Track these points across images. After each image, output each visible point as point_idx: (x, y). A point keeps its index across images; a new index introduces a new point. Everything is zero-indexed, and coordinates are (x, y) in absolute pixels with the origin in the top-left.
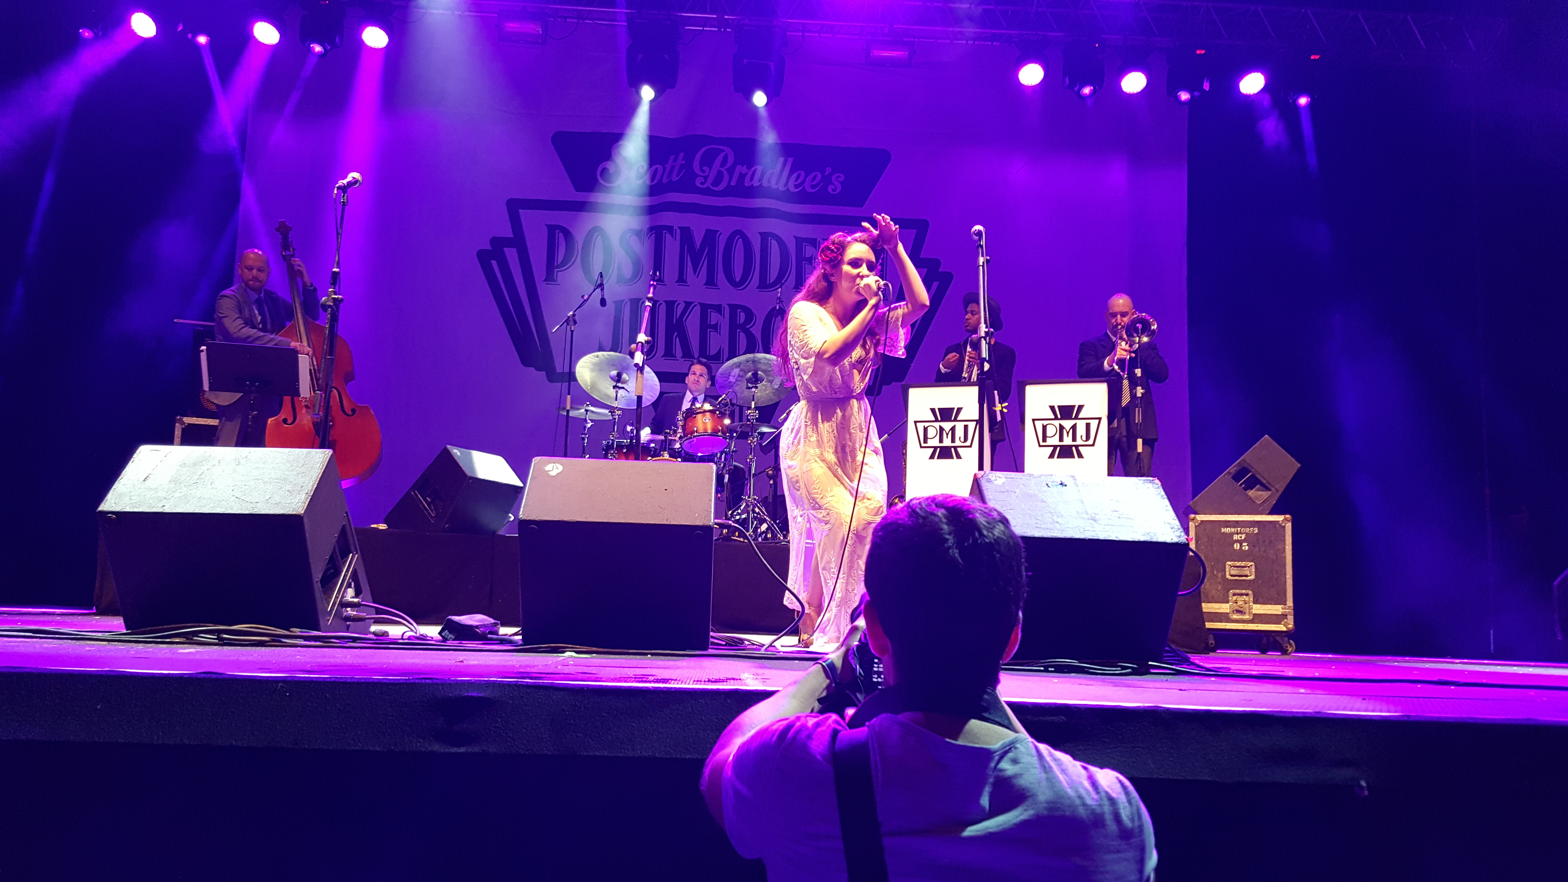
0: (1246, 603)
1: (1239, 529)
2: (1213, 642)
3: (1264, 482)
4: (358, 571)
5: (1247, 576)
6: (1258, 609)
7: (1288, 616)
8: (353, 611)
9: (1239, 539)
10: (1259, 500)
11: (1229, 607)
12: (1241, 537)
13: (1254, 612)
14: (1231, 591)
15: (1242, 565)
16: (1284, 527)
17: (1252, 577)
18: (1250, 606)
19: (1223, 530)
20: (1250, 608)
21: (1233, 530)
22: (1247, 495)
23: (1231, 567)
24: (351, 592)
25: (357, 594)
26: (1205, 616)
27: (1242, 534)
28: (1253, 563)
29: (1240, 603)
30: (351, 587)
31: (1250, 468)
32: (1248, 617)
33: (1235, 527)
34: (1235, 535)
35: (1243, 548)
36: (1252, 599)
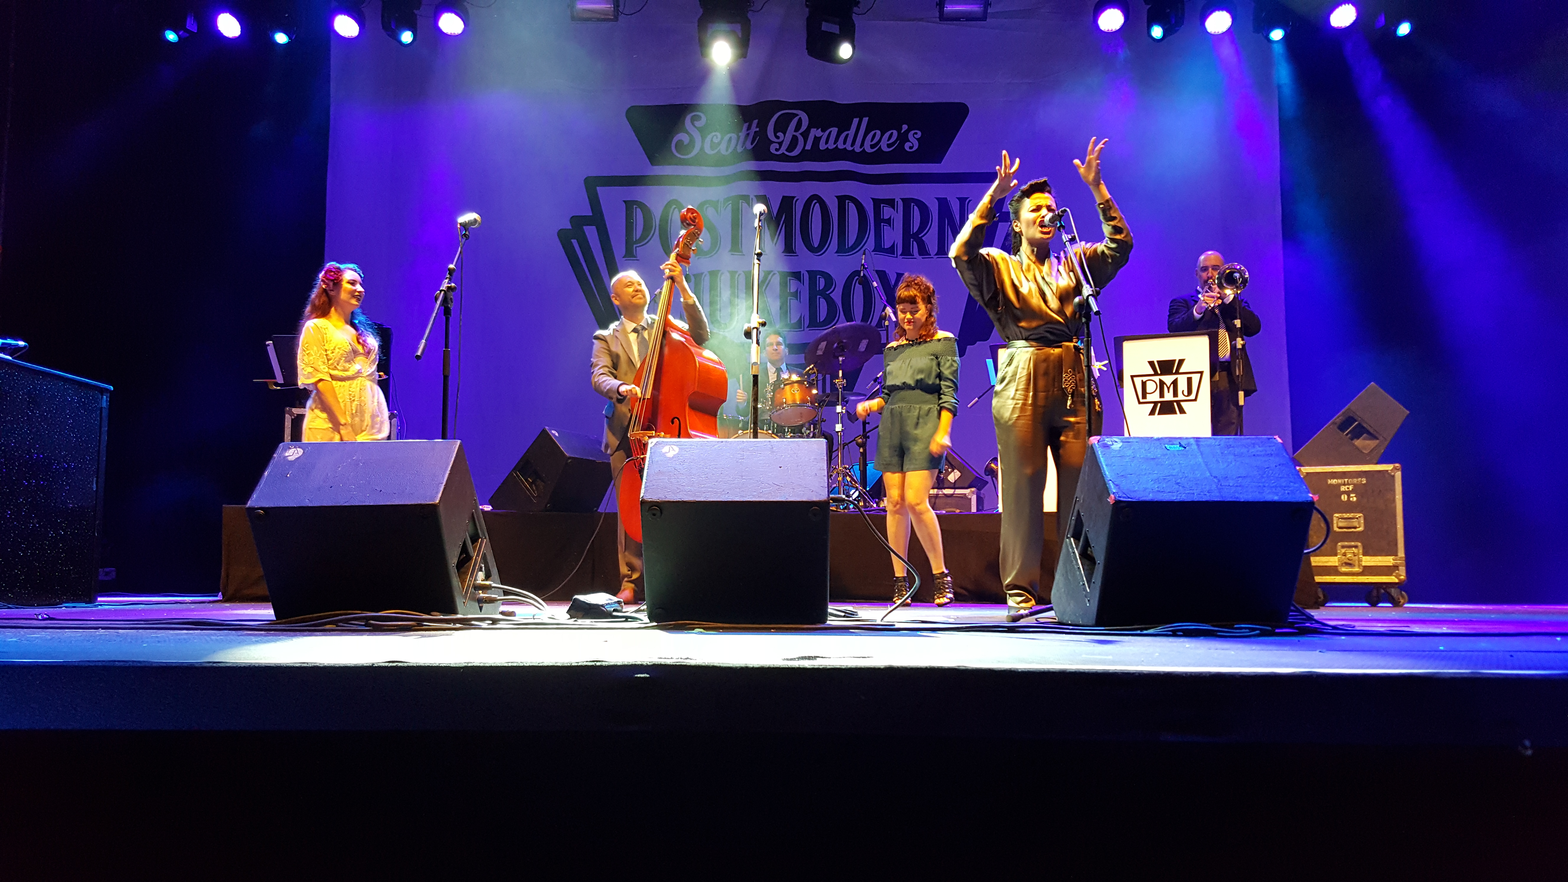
0: (1355, 556)
1: (1346, 480)
2: (1321, 596)
3: (1372, 431)
4: (487, 554)
5: (1355, 528)
6: (1369, 561)
7: (1400, 568)
8: (485, 594)
9: (1347, 490)
10: (1365, 449)
11: (1337, 560)
12: (1348, 488)
13: (1364, 564)
14: (1339, 544)
15: (1351, 516)
16: (1393, 476)
17: (1361, 529)
18: (1359, 558)
19: (1330, 482)
20: (1360, 561)
21: (1340, 481)
22: (1354, 445)
23: (1341, 518)
24: (481, 575)
25: (488, 577)
26: (1314, 569)
27: (1348, 484)
28: (1361, 515)
29: (1349, 556)
30: (481, 570)
31: (1356, 417)
32: (1357, 570)
33: (1341, 478)
34: (1342, 487)
35: (1351, 499)
36: (1361, 551)
